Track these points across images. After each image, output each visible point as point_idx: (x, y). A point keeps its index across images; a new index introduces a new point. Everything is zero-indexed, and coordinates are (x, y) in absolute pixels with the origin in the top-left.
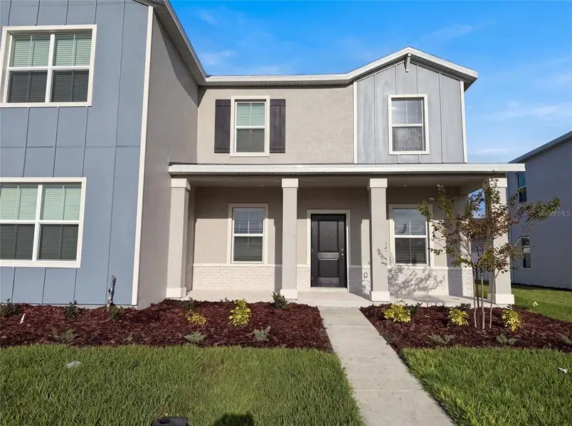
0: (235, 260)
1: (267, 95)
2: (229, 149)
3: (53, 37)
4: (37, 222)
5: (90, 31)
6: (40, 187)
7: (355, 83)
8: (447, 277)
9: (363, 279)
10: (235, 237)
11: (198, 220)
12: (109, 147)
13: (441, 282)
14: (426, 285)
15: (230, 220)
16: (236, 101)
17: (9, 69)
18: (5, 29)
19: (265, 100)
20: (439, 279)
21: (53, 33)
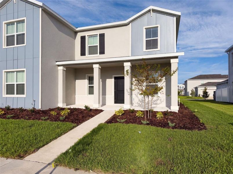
0: (89, 94)
1: (98, 32)
2: (85, 54)
3: (15, 23)
4: (15, 83)
5: (24, 20)
6: (15, 72)
7: (130, 24)
8: (165, 100)
9: (133, 100)
10: (89, 86)
11: (76, 80)
12: (31, 58)
13: (163, 101)
14: (157, 103)
15: (86, 80)
16: (87, 36)
17: (6, 35)
18: (4, 22)
19: (97, 34)
20: (162, 101)
21: (15, 22)
